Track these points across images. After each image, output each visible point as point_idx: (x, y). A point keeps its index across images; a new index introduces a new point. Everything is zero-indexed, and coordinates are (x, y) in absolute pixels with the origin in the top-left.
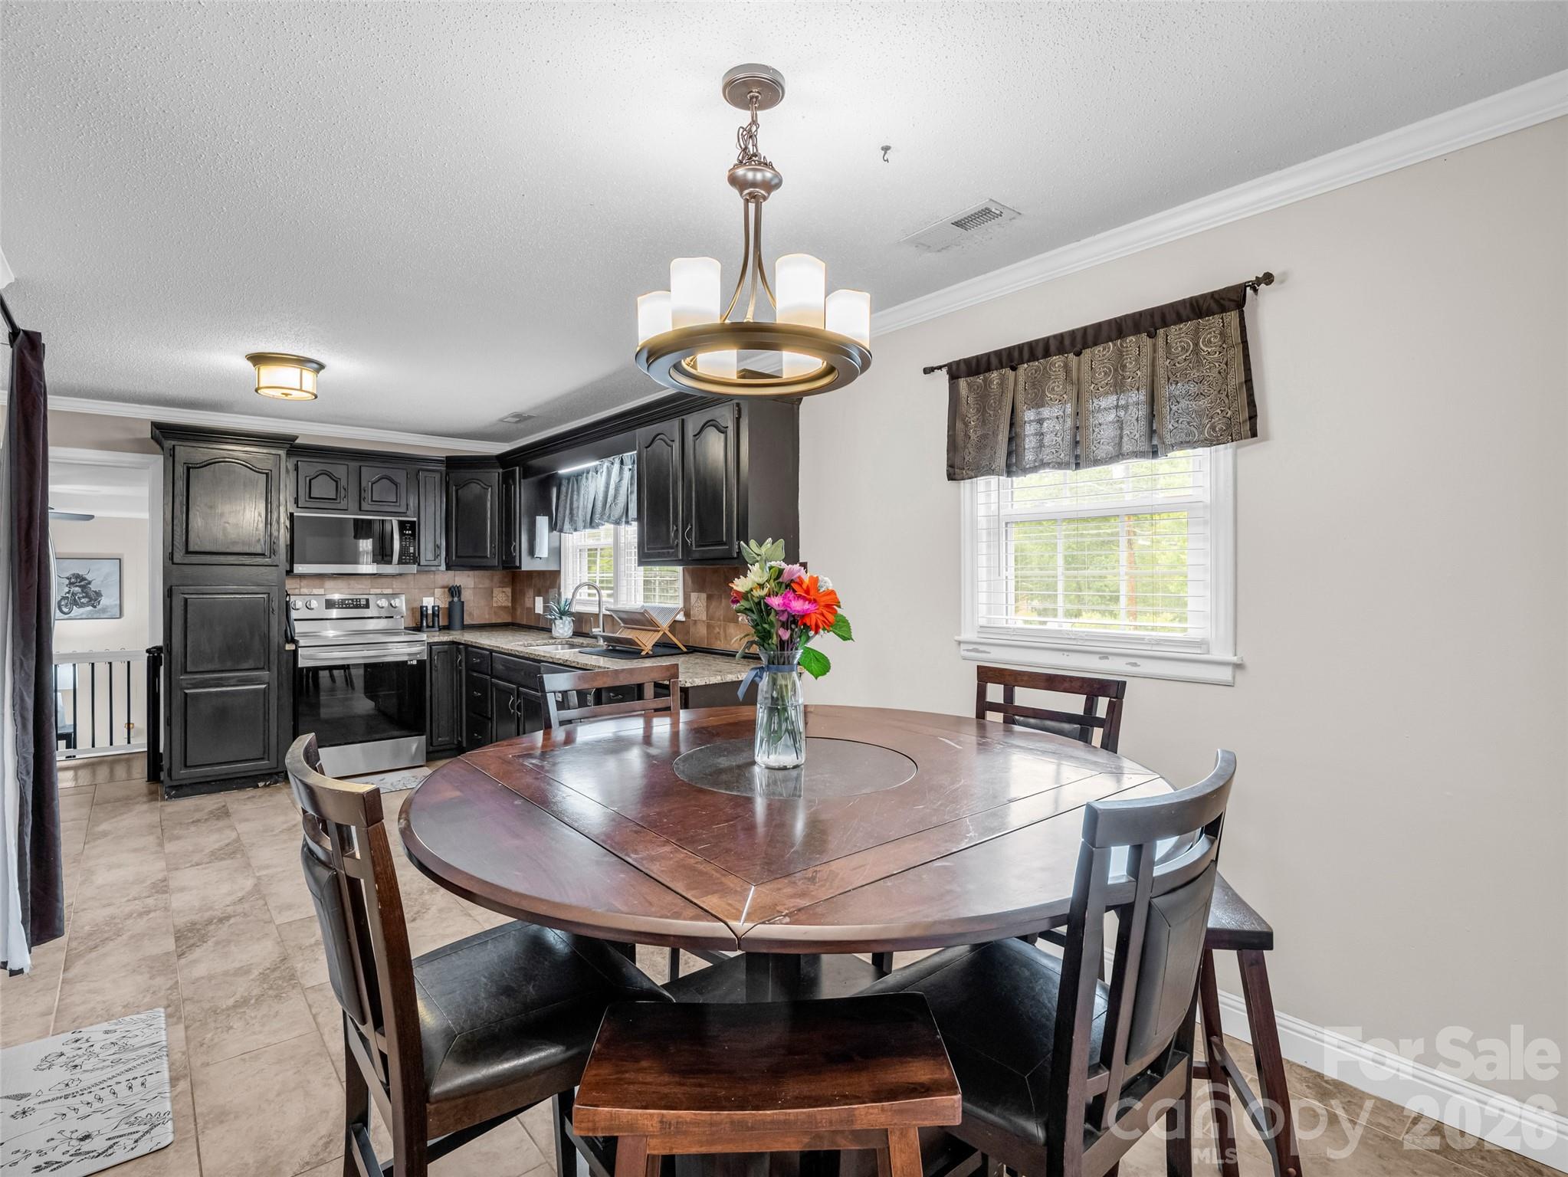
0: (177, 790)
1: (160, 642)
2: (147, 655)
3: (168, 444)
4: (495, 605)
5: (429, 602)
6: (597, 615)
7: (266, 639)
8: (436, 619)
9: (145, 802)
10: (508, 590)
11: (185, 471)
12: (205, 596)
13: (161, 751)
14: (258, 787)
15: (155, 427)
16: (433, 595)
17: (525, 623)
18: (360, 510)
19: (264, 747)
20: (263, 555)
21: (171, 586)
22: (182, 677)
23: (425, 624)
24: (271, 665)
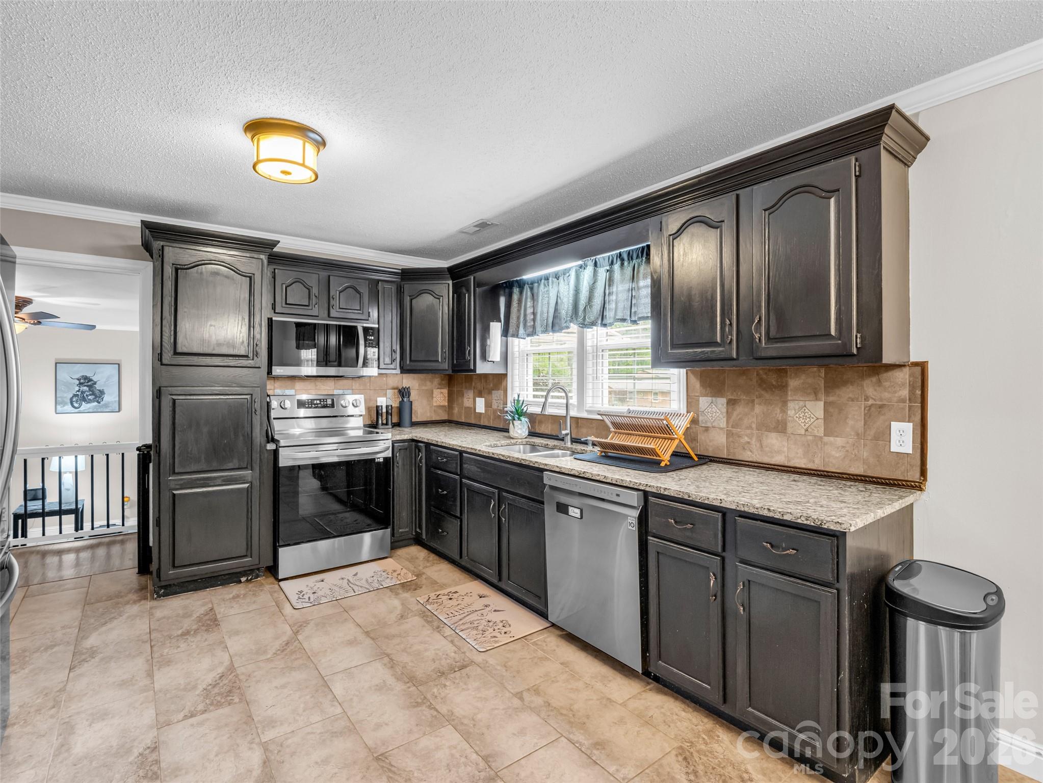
0: (165, 589)
1: (149, 441)
2: (138, 452)
3: (156, 245)
4: (435, 404)
5: (382, 402)
6: (565, 417)
7: (250, 439)
8: (390, 417)
9: (135, 602)
10: (445, 391)
11: (174, 273)
12: (192, 397)
13: (151, 544)
14: (240, 582)
15: (145, 227)
16: (385, 395)
17: (463, 421)
18: (329, 316)
19: (247, 545)
20: (247, 356)
21: (160, 387)
22: (170, 478)
23: (380, 422)
24: (254, 465)
